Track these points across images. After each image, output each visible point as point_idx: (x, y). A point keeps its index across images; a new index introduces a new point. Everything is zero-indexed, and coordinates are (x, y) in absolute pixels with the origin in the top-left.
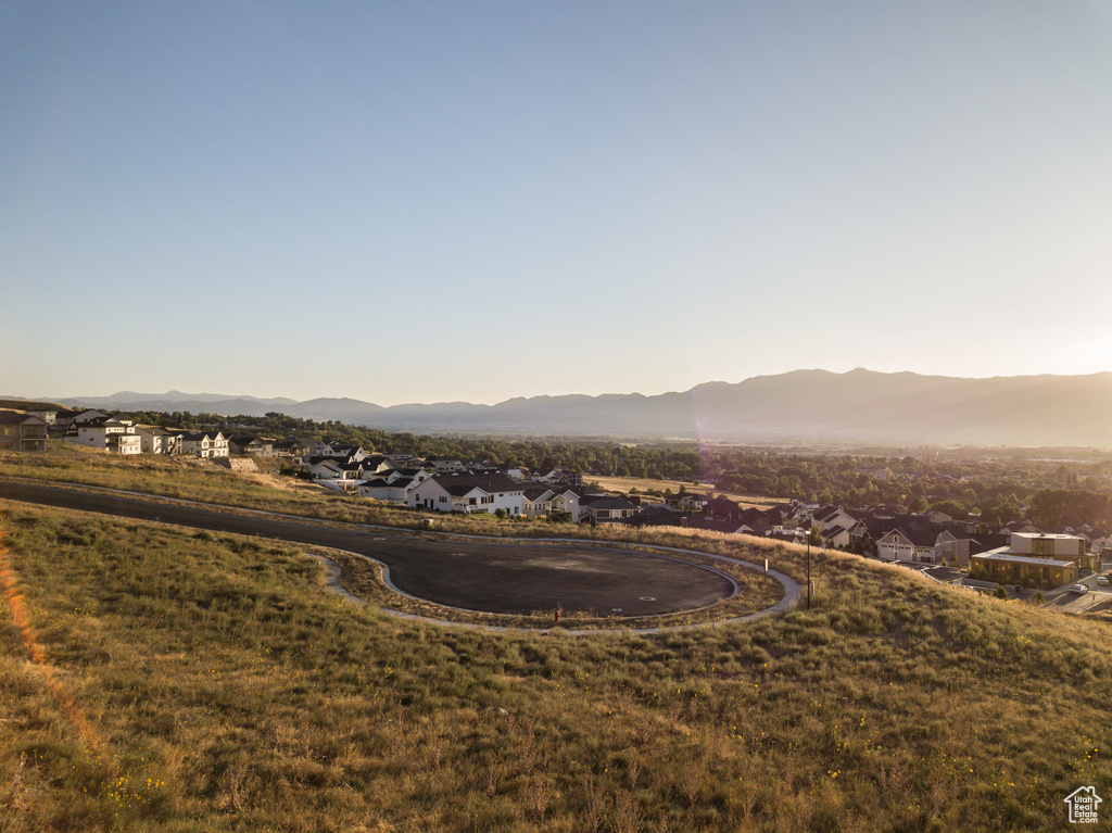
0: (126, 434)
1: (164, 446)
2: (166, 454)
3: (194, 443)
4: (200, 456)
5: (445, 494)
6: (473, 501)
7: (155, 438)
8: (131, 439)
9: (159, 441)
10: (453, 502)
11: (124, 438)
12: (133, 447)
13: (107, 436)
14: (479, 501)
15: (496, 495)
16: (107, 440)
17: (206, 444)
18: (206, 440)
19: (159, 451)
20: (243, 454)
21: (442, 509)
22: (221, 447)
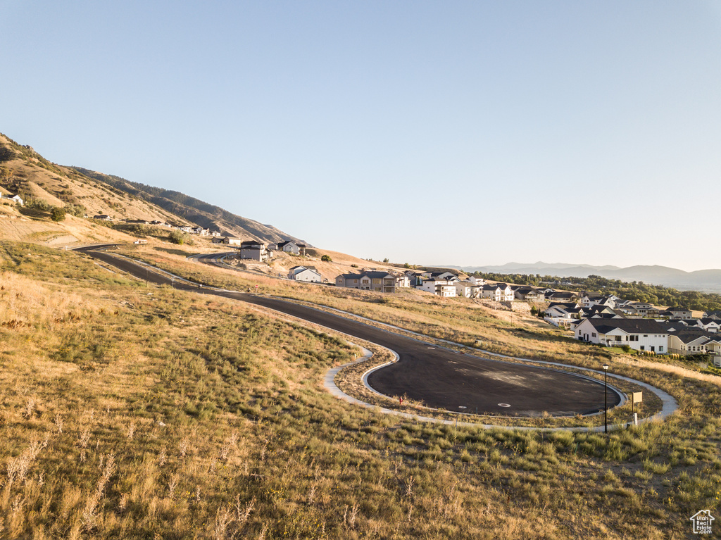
0: (447, 285)
1: (472, 294)
2: (473, 296)
3: (491, 292)
4: (494, 300)
5: (596, 331)
6: (618, 338)
7: (466, 288)
8: (449, 288)
9: (469, 290)
10: (600, 338)
11: (445, 288)
12: (451, 293)
13: (436, 286)
14: (624, 339)
15: (641, 336)
16: (436, 288)
17: (498, 293)
18: (498, 290)
19: (469, 296)
20: (524, 300)
21: (593, 342)
22: (509, 294)
